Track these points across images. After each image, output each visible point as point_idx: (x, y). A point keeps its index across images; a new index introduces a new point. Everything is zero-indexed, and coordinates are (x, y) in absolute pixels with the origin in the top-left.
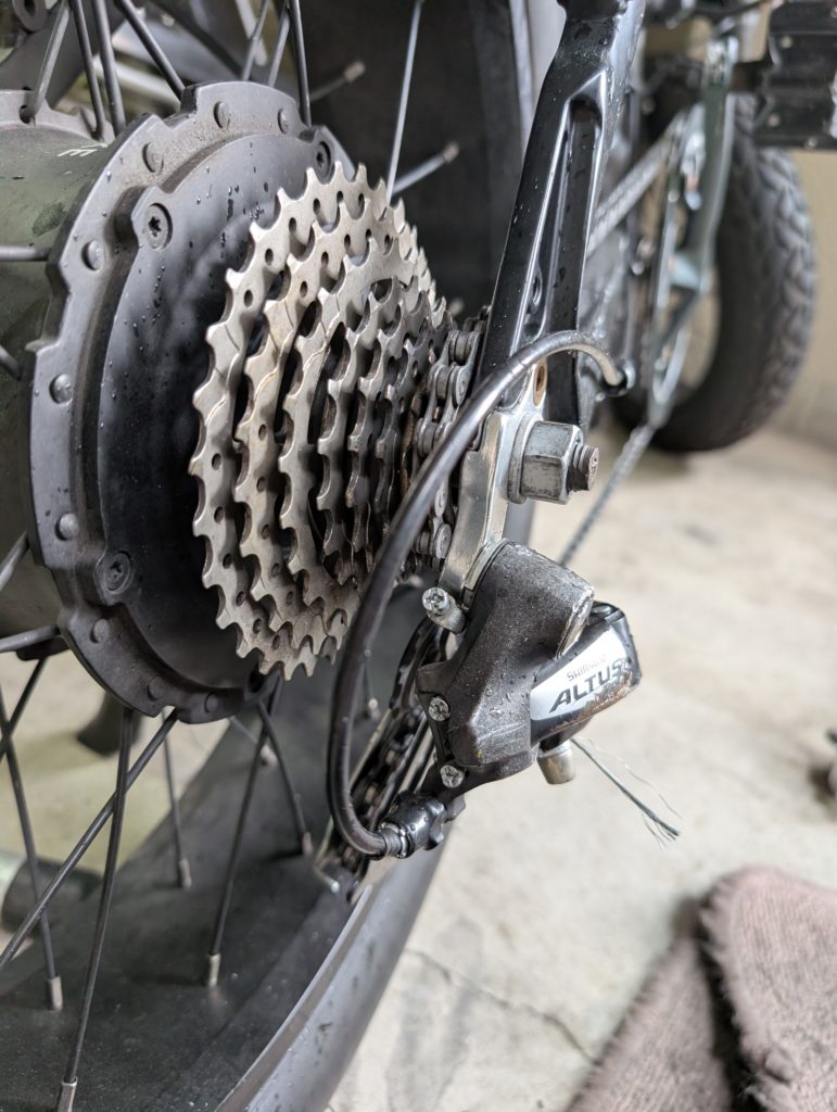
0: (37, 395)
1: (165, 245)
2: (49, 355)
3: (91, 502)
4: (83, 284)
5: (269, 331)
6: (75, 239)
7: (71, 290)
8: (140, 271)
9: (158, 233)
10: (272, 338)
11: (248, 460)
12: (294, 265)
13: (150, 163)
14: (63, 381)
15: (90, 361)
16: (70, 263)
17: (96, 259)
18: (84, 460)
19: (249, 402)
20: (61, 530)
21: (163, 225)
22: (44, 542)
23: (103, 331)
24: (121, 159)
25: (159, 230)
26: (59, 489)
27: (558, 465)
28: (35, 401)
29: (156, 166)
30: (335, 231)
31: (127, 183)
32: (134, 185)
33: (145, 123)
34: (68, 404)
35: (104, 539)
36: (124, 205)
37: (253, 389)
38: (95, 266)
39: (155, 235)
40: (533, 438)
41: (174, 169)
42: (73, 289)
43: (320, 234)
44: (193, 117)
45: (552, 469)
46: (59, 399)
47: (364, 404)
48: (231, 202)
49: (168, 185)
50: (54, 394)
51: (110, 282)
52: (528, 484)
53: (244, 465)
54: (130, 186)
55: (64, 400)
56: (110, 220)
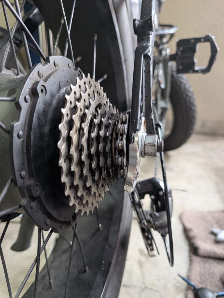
0: (14, 137)
1: (45, 96)
2: (17, 126)
3: (29, 167)
4: (25, 107)
5: (74, 123)
6: (23, 94)
7: (22, 108)
8: (40, 103)
9: (43, 93)
10: (75, 125)
11: (73, 159)
12: (78, 104)
13: (40, 75)
14: (21, 133)
15: (27, 128)
16: (21, 100)
17: (28, 100)
18: (27, 155)
19: (72, 143)
20: (22, 175)
21: (44, 91)
22: (17, 179)
23: (31, 119)
24: (33, 74)
25: (43, 92)
26: (21, 164)
27: (154, 145)
28: (14, 139)
29: (41, 76)
30: (86, 93)
31: (34, 80)
32: (36, 81)
33: (38, 65)
34: (22, 139)
35: (34, 178)
36: (34, 86)
37: (72, 140)
38: (28, 102)
39: (42, 93)
40: (146, 139)
41: (46, 77)
42: (23, 108)
43: (83, 95)
44: (49, 64)
45: (153, 146)
46: (20, 138)
47: (101, 138)
48: (60, 85)
49: (45, 81)
50: (19, 137)
51: (32, 106)
52: (146, 151)
53: (72, 161)
54: (35, 81)
55: (21, 138)
56: (31, 90)
